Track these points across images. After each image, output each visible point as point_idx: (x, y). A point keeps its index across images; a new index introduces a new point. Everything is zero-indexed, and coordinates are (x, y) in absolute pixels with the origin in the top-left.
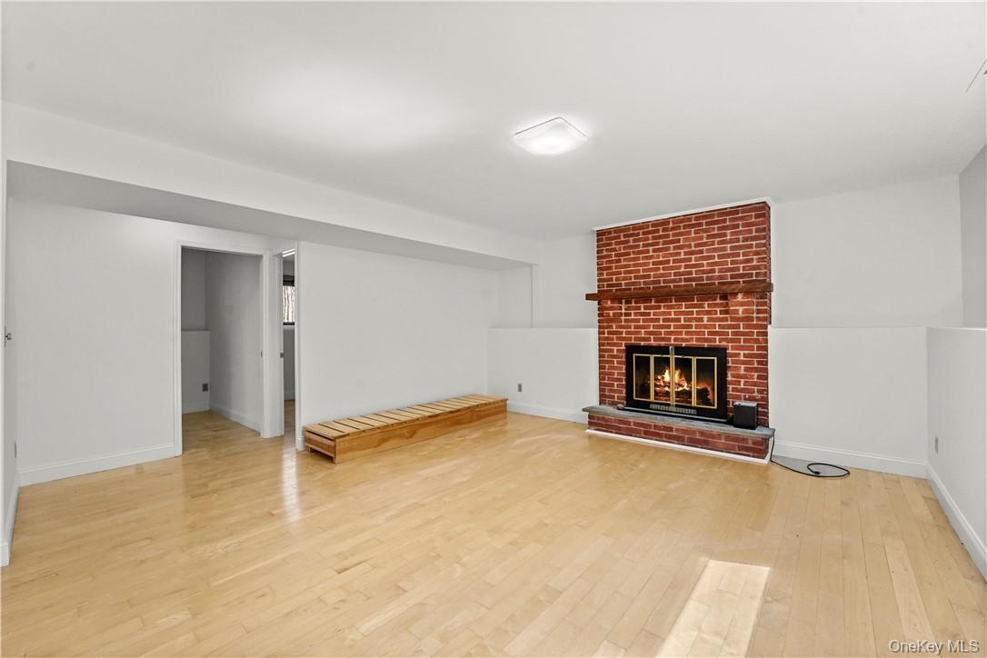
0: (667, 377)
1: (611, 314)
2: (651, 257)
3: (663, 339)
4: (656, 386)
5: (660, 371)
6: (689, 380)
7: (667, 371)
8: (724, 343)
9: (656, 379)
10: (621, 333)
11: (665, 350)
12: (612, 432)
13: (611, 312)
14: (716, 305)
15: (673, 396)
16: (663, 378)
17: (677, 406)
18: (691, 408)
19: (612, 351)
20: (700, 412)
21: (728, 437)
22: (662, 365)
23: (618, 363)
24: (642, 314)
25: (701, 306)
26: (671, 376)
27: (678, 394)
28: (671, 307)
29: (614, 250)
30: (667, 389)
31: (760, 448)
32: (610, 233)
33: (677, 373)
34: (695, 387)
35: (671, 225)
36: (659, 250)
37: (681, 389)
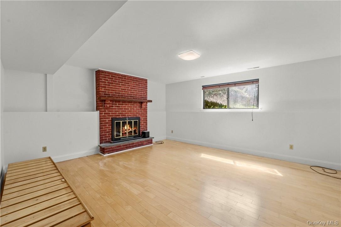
0: (126, 128)
1: (108, 106)
2: (121, 87)
3: (124, 115)
4: (122, 131)
5: (123, 126)
6: (132, 128)
7: (126, 126)
8: (139, 116)
9: (122, 129)
10: (110, 113)
11: (125, 119)
12: (115, 152)
13: (108, 105)
14: (137, 105)
15: (127, 134)
16: (125, 128)
17: (128, 137)
18: (132, 136)
19: (106, 121)
20: (135, 137)
21: (146, 141)
22: (124, 124)
23: (109, 125)
24: (117, 107)
25: (134, 105)
26: (127, 127)
27: (128, 132)
28: (126, 105)
29: (107, 80)
30: (126, 132)
31: (150, 142)
32: (106, 73)
33: (129, 126)
34: (133, 129)
35: (127, 78)
36: (123, 85)
37: (129, 131)
